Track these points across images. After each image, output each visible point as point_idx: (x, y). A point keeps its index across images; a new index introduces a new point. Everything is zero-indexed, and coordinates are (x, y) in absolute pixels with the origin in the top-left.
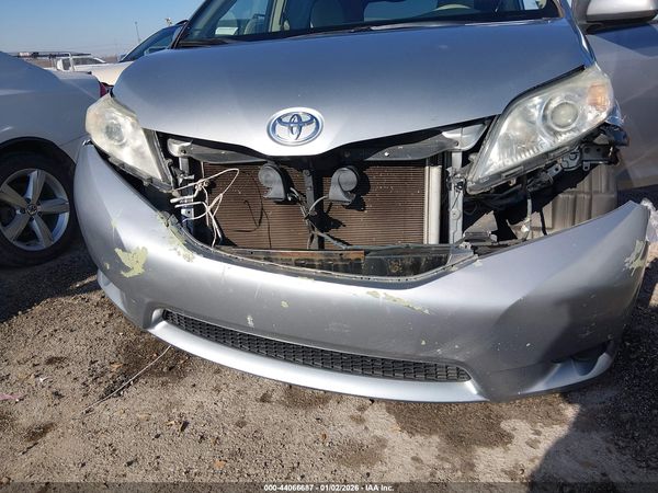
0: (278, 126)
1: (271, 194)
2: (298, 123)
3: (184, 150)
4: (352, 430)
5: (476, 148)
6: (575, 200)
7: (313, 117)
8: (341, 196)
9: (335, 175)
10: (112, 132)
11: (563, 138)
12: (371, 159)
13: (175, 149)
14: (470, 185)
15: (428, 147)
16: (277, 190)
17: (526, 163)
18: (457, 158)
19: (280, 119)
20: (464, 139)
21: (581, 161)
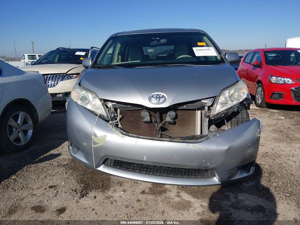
0: (152, 98)
1: (145, 120)
2: (158, 97)
3: (113, 105)
4: (177, 199)
5: (212, 105)
6: (238, 121)
7: (163, 96)
8: (170, 120)
9: (168, 113)
10: (84, 99)
11: (235, 102)
12: (179, 108)
13: (110, 105)
14: (211, 116)
15: (197, 104)
16: (147, 118)
17: (226, 110)
18: (206, 108)
19: (152, 96)
20: (208, 102)
21: (238, 109)
